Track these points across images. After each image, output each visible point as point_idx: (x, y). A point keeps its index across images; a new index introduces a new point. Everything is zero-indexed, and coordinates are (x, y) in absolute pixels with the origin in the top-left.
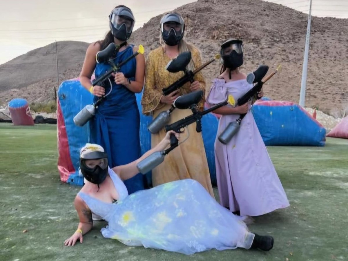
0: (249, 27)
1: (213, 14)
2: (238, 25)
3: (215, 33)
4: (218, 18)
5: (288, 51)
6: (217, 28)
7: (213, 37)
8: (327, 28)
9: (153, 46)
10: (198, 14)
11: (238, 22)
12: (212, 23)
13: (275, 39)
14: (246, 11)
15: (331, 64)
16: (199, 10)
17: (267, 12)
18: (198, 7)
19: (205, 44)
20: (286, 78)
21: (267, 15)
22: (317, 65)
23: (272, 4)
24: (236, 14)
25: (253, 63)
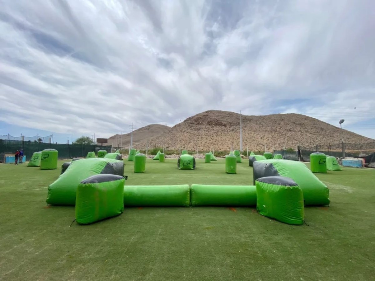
0: (222, 121)
1: (209, 117)
2: (218, 120)
3: (210, 123)
4: (211, 118)
5: (237, 129)
6: (210, 122)
7: (209, 125)
8: (251, 120)
9: (188, 128)
10: (204, 117)
11: (218, 119)
12: (209, 120)
13: (232, 124)
14: (221, 115)
15: (253, 133)
16: (205, 116)
17: (228, 115)
18: (204, 115)
19: (207, 127)
20: (237, 138)
21: (229, 117)
22: (248, 133)
23: (230, 112)
24: (217, 117)
25: (224, 133)
